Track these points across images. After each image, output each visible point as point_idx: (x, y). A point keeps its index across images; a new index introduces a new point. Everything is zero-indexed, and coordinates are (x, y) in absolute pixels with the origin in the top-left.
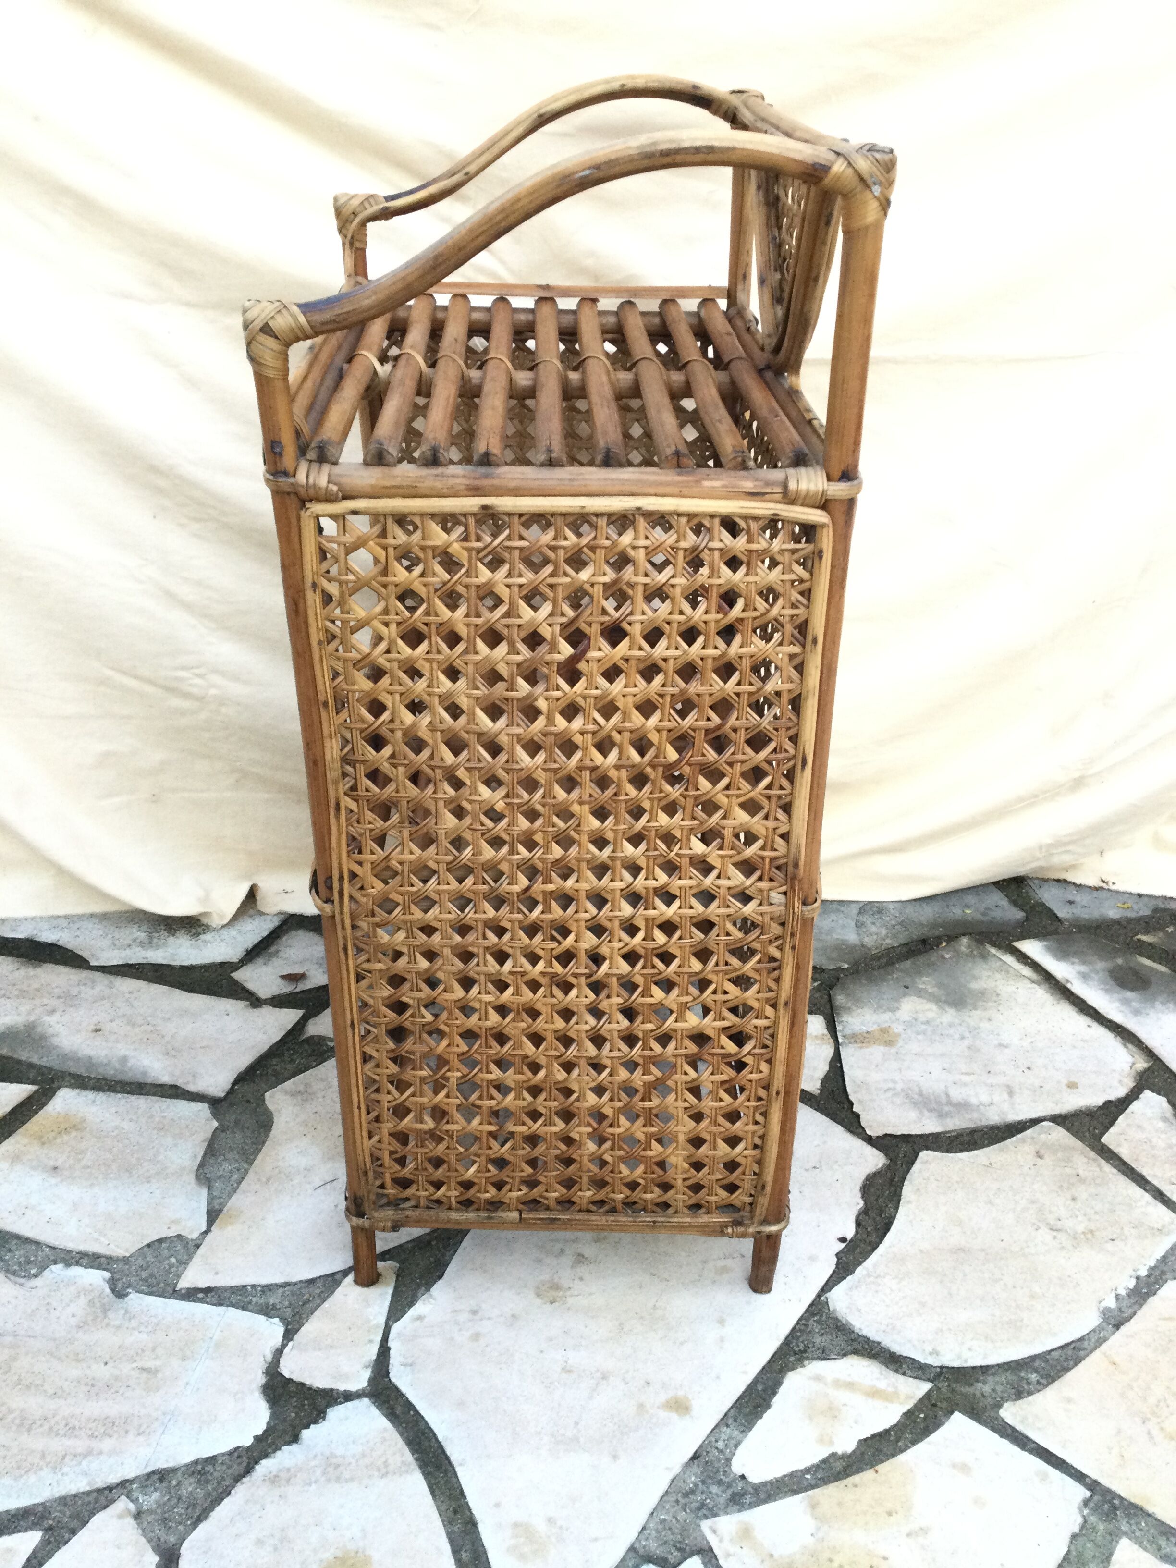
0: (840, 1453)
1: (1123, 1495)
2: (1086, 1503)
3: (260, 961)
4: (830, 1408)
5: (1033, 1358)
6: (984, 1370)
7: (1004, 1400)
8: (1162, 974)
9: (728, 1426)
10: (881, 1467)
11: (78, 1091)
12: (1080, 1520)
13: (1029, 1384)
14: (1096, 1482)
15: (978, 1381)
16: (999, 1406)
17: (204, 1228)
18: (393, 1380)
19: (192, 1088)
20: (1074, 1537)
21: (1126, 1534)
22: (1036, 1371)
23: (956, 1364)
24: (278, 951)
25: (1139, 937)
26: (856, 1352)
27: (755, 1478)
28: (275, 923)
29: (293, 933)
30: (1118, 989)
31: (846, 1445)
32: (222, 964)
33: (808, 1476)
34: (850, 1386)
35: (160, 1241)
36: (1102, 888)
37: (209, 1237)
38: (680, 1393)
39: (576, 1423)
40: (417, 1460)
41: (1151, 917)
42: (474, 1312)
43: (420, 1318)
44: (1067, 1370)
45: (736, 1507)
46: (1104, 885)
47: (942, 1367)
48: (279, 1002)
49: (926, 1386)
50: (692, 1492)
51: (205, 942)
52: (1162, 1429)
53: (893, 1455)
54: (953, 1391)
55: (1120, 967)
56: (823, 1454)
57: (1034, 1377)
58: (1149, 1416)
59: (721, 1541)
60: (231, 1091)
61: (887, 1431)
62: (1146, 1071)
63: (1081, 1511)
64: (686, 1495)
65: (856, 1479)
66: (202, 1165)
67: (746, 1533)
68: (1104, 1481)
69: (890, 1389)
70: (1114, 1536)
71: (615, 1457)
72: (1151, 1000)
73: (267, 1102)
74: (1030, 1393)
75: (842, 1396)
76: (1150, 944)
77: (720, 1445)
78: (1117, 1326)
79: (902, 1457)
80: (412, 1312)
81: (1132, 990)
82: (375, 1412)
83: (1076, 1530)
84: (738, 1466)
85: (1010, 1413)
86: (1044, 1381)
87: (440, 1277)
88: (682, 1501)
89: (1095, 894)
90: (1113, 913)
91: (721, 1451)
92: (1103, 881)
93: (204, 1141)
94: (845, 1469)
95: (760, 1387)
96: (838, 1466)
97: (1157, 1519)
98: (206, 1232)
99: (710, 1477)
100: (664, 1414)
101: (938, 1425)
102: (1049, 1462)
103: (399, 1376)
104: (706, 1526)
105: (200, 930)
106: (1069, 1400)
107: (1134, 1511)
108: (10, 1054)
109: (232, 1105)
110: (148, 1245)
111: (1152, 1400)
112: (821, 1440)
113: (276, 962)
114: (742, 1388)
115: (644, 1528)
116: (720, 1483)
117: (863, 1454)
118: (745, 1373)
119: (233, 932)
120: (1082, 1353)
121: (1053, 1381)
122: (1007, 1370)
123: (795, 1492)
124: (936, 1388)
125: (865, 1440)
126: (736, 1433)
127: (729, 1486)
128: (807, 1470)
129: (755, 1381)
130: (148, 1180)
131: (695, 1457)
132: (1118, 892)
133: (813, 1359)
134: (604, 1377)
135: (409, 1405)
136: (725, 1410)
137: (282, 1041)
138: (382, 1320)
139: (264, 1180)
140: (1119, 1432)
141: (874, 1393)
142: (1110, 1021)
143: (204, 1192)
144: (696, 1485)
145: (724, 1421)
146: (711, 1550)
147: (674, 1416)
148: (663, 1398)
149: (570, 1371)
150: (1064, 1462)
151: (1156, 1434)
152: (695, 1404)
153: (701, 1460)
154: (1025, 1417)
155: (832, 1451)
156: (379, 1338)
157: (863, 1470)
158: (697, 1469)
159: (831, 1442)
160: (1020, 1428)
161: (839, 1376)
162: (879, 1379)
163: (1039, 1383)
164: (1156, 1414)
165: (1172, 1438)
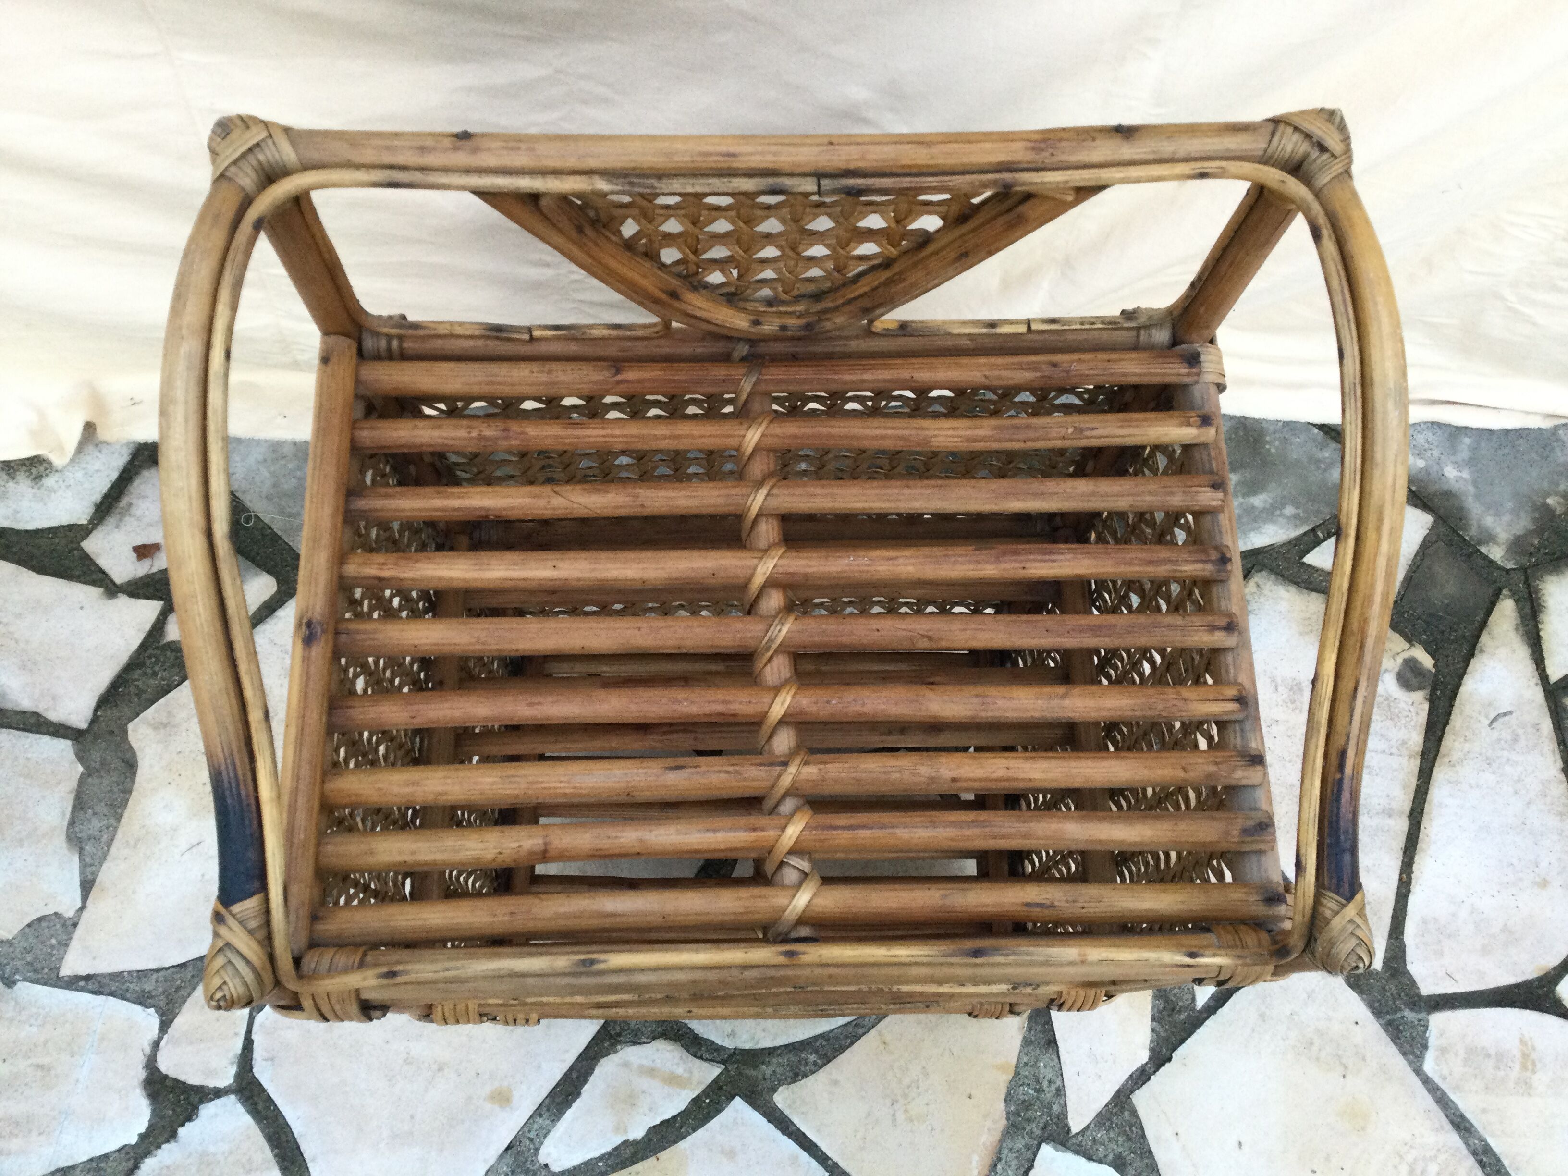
0: (631, 1139)
3: (111, 521)
4: (630, 1097)
5: (816, 1038)
6: (771, 1051)
7: (781, 1084)
9: (541, 1115)
10: (663, 1155)
13: (806, 1064)
14: (836, 1164)
15: (763, 1063)
16: (774, 1090)
17: (79, 904)
18: (257, 1075)
19: (54, 716)
22: (816, 1052)
23: (748, 1046)
24: (130, 505)
26: (664, 1036)
27: (556, 1166)
28: (123, 458)
31: (637, 1133)
32: (70, 527)
33: (600, 1164)
34: (651, 1072)
35: (40, 920)
37: (85, 914)
38: (505, 1084)
39: (412, 1117)
40: (276, 1156)
44: (842, 1049)
47: (735, 1050)
48: (134, 589)
49: (718, 1070)
51: (50, 490)
52: (906, 1111)
53: (675, 1142)
54: (740, 1074)
56: (617, 1140)
57: (812, 1058)
58: (899, 1097)
60: (95, 720)
61: (674, 1118)
65: (641, 1165)
66: (72, 823)
68: (842, 1164)
69: (686, 1075)
71: (441, 1151)
73: (130, 738)
74: (805, 1076)
75: (645, 1083)
77: (532, 1135)
79: (683, 1145)
82: (240, 1109)
84: (542, 1158)
85: (781, 1099)
86: (820, 1062)
91: (531, 1140)
93: (71, 792)
94: (632, 1156)
95: (574, 1075)
96: (628, 1152)
98: (83, 908)
99: (519, 1166)
100: (488, 1106)
101: (719, 1111)
102: (802, 1147)
103: (262, 1072)
105: (42, 469)
106: (836, 1083)
109: (96, 737)
110: (29, 925)
111: (906, 1081)
112: (617, 1130)
113: (130, 523)
114: (558, 1077)
116: (527, 1171)
117: (650, 1140)
118: (564, 1061)
119: (79, 472)
120: (861, 1031)
121: (829, 1062)
122: (790, 1051)
124: (726, 1071)
125: (654, 1127)
126: (548, 1122)
127: (534, 1174)
128: (601, 1158)
129: (571, 1069)
130: (20, 843)
131: (509, 1148)
133: (626, 1043)
134: (440, 1069)
135: (270, 1100)
136: (542, 1097)
137: (143, 649)
139: (132, 842)
140: (869, 1114)
141: (673, 1080)
143: (76, 858)
144: (506, 1174)
145: (538, 1112)
147: (496, 1108)
148: (489, 1089)
149: (411, 1063)
150: (815, 1145)
151: (901, 1116)
152: (516, 1095)
153: (514, 1150)
154: (794, 1102)
155: (625, 1138)
156: (244, 1031)
157: (647, 1157)
158: (509, 1159)
159: (626, 1131)
160: (787, 1112)
161: (644, 1062)
162: (678, 1064)
163: (815, 1064)
164: (905, 1096)
165: (911, 1121)
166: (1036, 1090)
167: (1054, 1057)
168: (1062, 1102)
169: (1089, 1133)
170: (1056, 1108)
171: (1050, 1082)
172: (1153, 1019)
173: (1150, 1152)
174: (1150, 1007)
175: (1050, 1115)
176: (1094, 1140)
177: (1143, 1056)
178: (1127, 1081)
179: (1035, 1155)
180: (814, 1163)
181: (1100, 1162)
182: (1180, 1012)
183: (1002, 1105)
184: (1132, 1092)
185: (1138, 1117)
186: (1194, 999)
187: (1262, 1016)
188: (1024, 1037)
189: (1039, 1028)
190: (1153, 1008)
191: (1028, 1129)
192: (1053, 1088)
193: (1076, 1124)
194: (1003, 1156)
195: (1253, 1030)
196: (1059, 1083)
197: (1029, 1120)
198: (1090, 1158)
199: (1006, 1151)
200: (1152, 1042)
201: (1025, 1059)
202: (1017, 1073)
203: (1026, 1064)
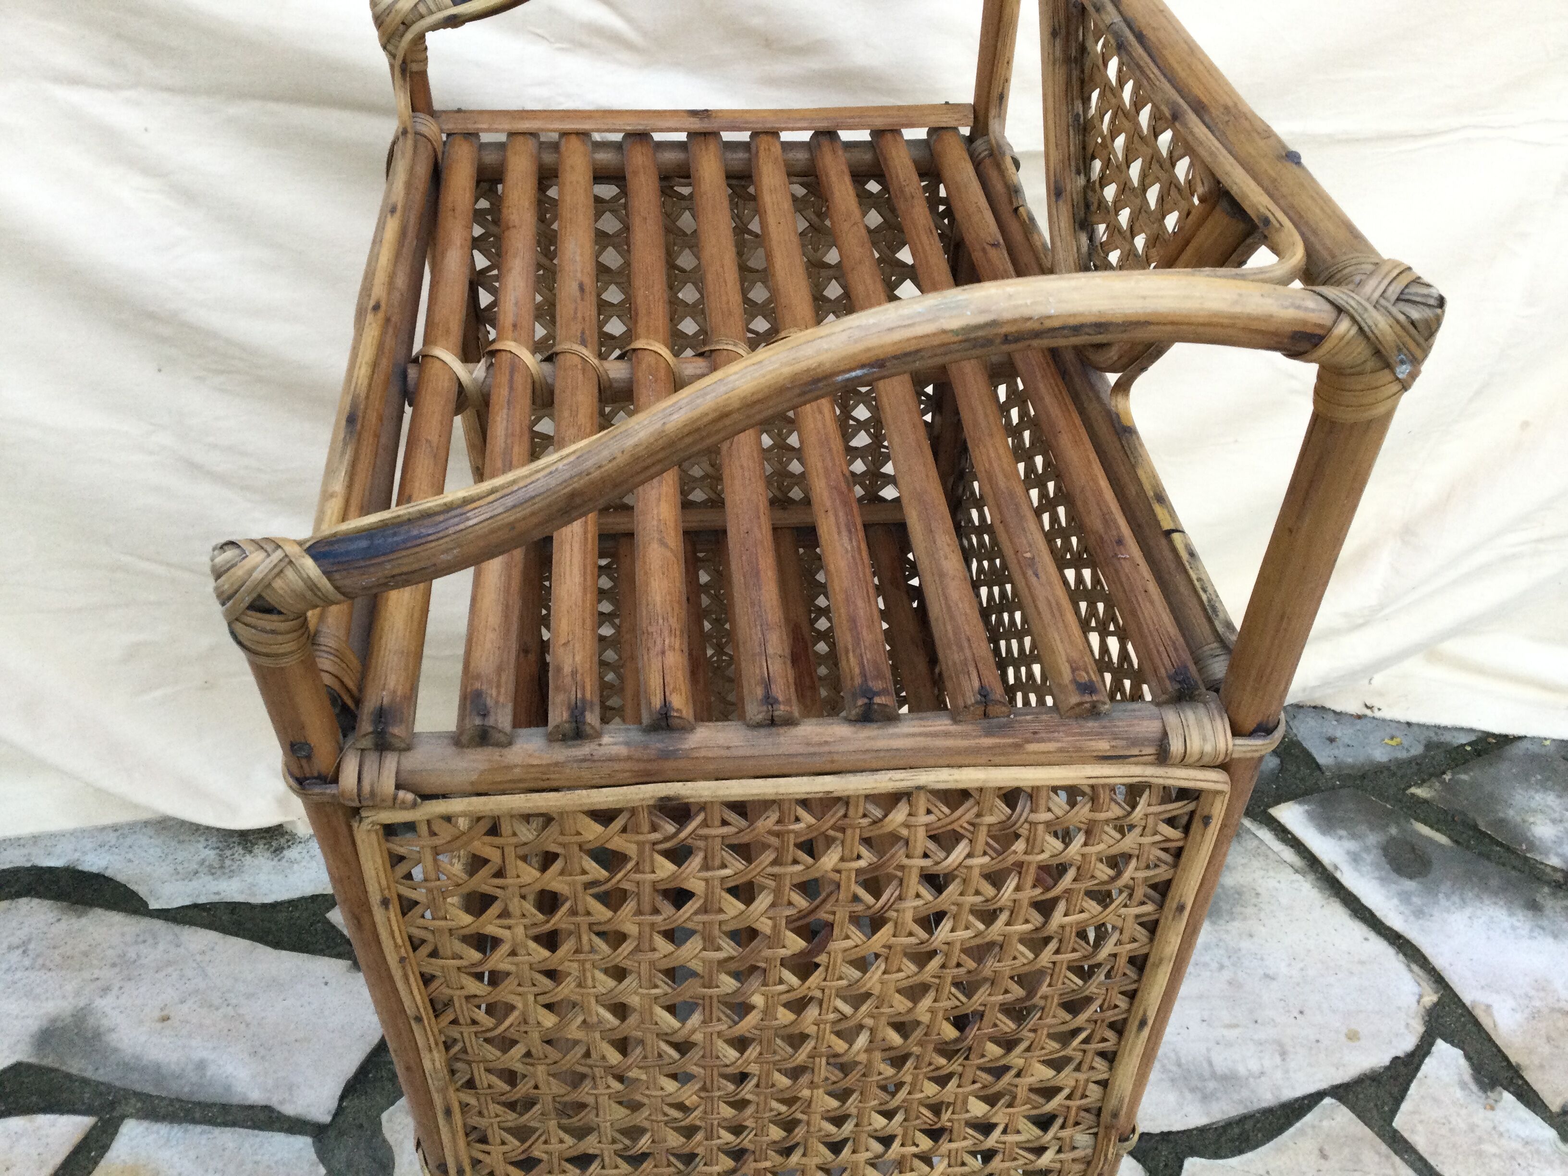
8: (1441, 846)
11: (145, 1124)
19: (289, 1110)
25: (1413, 790)
30: (1394, 876)
32: (314, 898)
36: (1365, 716)
41: (1424, 756)
46: (1368, 712)
51: (292, 862)
55: (1393, 839)
60: (339, 1112)
62: (1436, 1005)
72: (1431, 891)
73: (384, 1130)
76: (1425, 801)
81: (1411, 877)
89: (1359, 724)
90: (1380, 755)
92: (1366, 706)
105: (283, 841)
108: (56, 1066)
109: (341, 1134)
132: (1384, 720)
142: (1390, 929)
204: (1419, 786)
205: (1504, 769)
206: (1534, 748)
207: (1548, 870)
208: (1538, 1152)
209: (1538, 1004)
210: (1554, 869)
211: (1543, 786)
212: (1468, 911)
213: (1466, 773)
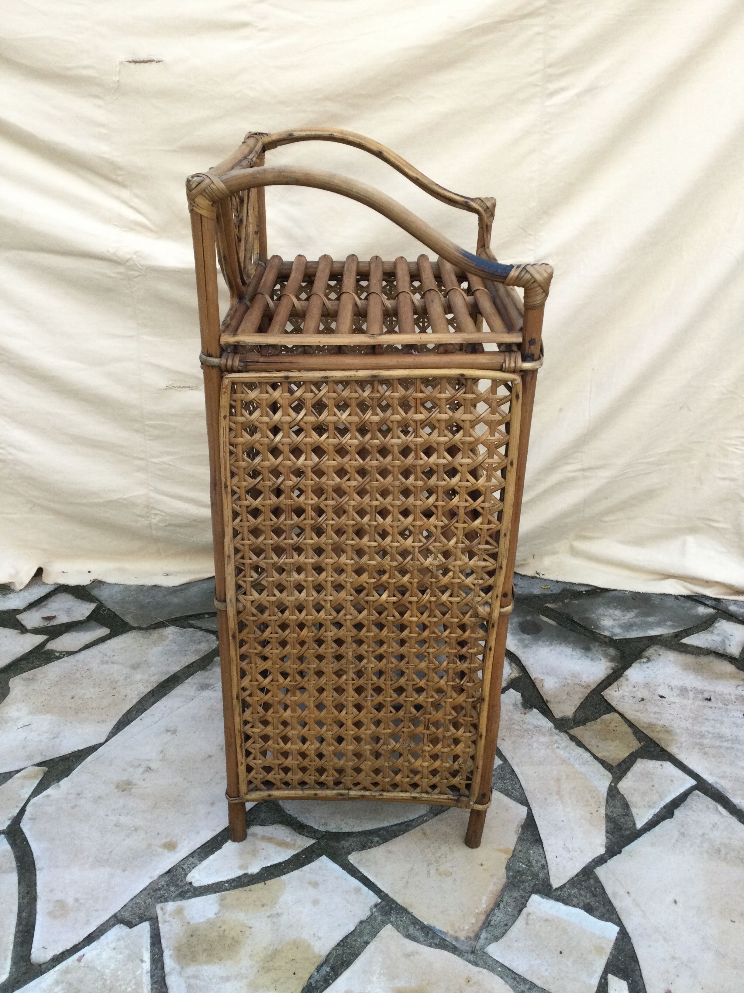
0: (249, 873)
1: (399, 902)
2: (376, 905)
3: (35, 609)
4: (254, 851)
5: (380, 829)
6: (350, 834)
7: (354, 850)
8: (551, 625)
9: (193, 857)
10: (268, 882)
12: (368, 913)
13: (372, 842)
14: (387, 895)
15: (344, 840)
16: (349, 854)
18: (22, 827)
20: (361, 922)
21: (391, 923)
22: (379, 836)
23: (335, 831)
24: (46, 605)
25: (547, 605)
26: (281, 823)
27: (196, 884)
28: (52, 588)
29: (59, 595)
30: (520, 633)
31: (254, 869)
32: (14, 611)
33: (226, 885)
34: (270, 839)
36: (536, 577)
38: (174, 840)
39: (111, 852)
40: (18, 866)
41: (560, 594)
42: (79, 794)
43: (48, 796)
44: (397, 836)
45: (180, 898)
46: (538, 576)
47: (326, 832)
48: (36, 631)
49: (313, 841)
50: (159, 889)
51: (8, 598)
52: (437, 869)
53: (278, 876)
54: (327, 845)
55: (527, 621)
56: (240, 873)
57: (376, 839)
58: (433, 862)
59: (164, 914)
61: (280, 864)
62: (516, 679)
63: (371, 909)
64: (154, 891)
65: (253, 887)
67: (180, 911)
68: (391, 895)
69: (292, 842)
70: (384, 923)
71: (125, 870)
72: (536, 640)
73: (10, 683)
74: (370, 848)
75: (264, 844)
76: (552, 609)
77: (185, 867)
78: (436, 815)
79: (283, 878)
80: (45, 793)
81: (528, 634)
82: (5, 841)
83: (364, 918)
84: (189, 878)
85: (353, 858)
86: (381, 842)
87: (67, 776)
88: (152, 893)
89: (532, 581)
90: (536, 591)
91: (184, 869)
92: (537, 573)
94: (249, 882)
95: (219, 838)
96: (246, 880)
97: (412, 916)
99: (172, 882)
100: (160, 850)
101: (310, 862)
102: (364, 884)
103: (25, 826)
104: (158, 907)
106: (391, 852)
107: (402, 911)
111: (438, 854)
112: (241, 867)
113: (43, 610)
114: (209, 838)
115: (125, 906)
116: (177, 886)
117: (262, 874)
118: (214, 830)
119: (26, 593)
120: (410, 827)
121: (386, 842)
122: (362, 835)
123: (216, 892)
124: (319, 843)
125: (266, 867)
126: (196, 860)
127: (182, 887)
128: (227, 882)
131: (169, 872)
132: (545, 580)
133: (256, 825)
134: (136, 830)
135: (25, 839)
136: (195, 848)
137: (31, 652)
138: (27, 796)
140: (411, 870)
141: (282, 844)
144: (163, 886)
145: (192, 855)
146: (157, 918)
147: (166, 851)
148: (164, 841)
149: (118, 826)
150: (373, 884)
151: (433, 872)
152: (179, 847)
153: (171, 874)
154: (361, 860)
155: (245, 872)
156: (22, 805)
157: (258, 883)
158: (167, 878)
159: (247, 868)
160: (356, 865)
161: (266, 834)
162: (287, 836)
163: (378, 842)
164: (437, 862)
165: (441, 875)
166: (527, 866)
167: (540, 848)
168: (546, 871)
169: (565, 890)
170: (541, 875)
171: (537, 862)
172: (607, 832)
173: (610, 902)
174: (604, 826)
175: (538, 880)
176: (569, 895)
177: (602, 850)
178: (590, 863)
179: (527, 901)
180: (371, 893)
181: (574, 906)
182: (626, 829)
183: (504, 871)
184: (595, 868)
185: (600, 882)
186: (634, 824)
187: (683, 834)
188: (519, 837)
189: (529, 833)
190: (606, 827)
191: (522, 887)
192: (539, 864)
193: (556, 883)
194: (505, 900)
195: (677, 841)
196: (543, 862)
197: (523, 882)
198: (566, 904)
199: (507, 898)
200: (607, 843)
201: (520, 848)
202: (513, 856)
203: (521, 851)
204: (550, 603)
205: (599, 600)
206: (620, 594)
207: (602, 637)
208: (540, 730)
209: (569, 681)
210: (605, 636)
211: (616, 608)
212: (553, 647)
213: (577, 600)
